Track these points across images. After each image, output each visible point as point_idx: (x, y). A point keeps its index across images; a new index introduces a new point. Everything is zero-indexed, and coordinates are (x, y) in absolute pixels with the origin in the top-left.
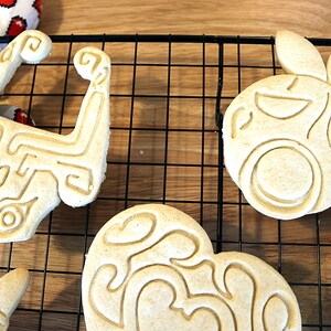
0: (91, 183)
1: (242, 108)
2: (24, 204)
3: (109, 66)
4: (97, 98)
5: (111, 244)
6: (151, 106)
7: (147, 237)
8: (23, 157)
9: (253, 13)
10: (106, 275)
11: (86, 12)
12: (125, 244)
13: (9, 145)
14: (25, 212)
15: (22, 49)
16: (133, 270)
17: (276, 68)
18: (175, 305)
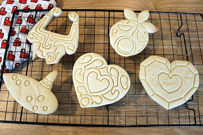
0: (74, 48)
1: (115, 28)
2: (56, 54)
3: (78, 17)
4: (75, 26)
5: (80, 63)
6: (90, 30)
7: (90, 61)
8: (55, 41)
9: (118, 4)
10: (79, 71)
11: (70, 3)
12: (84, 63)
13: (51, 38)
14: (56, 56)
15: (54, 12)
16: (86, 69)
17: (124, 18)
18: (98, 78)
